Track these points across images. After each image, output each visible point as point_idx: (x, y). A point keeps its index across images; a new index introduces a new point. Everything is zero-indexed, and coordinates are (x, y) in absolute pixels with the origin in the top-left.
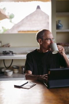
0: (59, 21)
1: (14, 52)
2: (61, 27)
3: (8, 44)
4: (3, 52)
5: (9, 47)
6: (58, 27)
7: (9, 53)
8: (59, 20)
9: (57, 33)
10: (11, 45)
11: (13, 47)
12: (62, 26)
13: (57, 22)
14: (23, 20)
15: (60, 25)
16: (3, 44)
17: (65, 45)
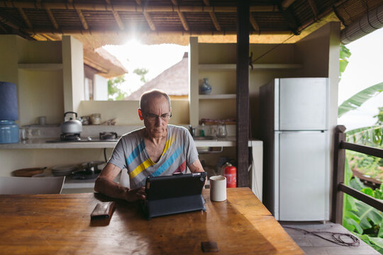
0: (205, 80)
1: (118, 135)
2: (208, 91)
3: (112, 120)
4: (101, 134)
5: (113, 124)
6: (202, 91)
7: (111, 136)
8: (205, 77)
9: (200, 100)
10: (118, 121)
11: (120, 126)
12: (211, 89)
13: (200, 81)
15: (206, 86)
16: (103, 120)
17: (214, 123)
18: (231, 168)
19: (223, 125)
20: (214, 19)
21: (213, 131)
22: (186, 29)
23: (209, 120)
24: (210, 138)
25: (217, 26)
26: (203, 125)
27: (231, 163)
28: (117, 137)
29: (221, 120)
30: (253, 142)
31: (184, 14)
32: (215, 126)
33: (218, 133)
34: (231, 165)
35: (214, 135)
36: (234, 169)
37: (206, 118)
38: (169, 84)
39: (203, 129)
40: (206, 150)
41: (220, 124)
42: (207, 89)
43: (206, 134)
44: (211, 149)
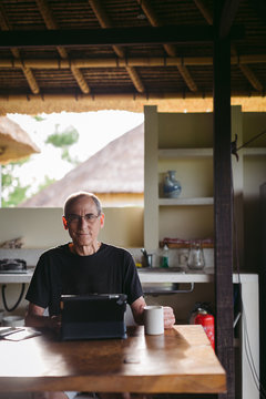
0: (170, 172)
1: (28, 264)
2: (175, 192)
3: (16, 240)
5: (19, 247)
6: (165, 191)
7: (16, 265)
8: (171, 169)
9: (161, 207)
12: (180, 188)
13: (162, 175)
14: (100, 153)
15: (172, 184)
17: (184, 245)
18: (205, 316)
19: (197, 248)
20: (184, 74)
21: (183, 258)
22: (140, 90)
23: (176, 240)
24: (177, 270)
25: (191, 85)
26: (166, 248)
27: (206, 310)
28: (25, 267)
29: (196, 240)
30: (241, 275)
31: (136, 69)
32: (185, 251)
33: (189, 262)
34: (205, 313)
35: (183, 265)
36: (210, 319)
37: (171, 237)
38: (119, 169)
39: (166, 255)
40: (169, 289)
41: (194, 247)
42: (173, 189)
43: (170, 263)
44: (177, 286)
